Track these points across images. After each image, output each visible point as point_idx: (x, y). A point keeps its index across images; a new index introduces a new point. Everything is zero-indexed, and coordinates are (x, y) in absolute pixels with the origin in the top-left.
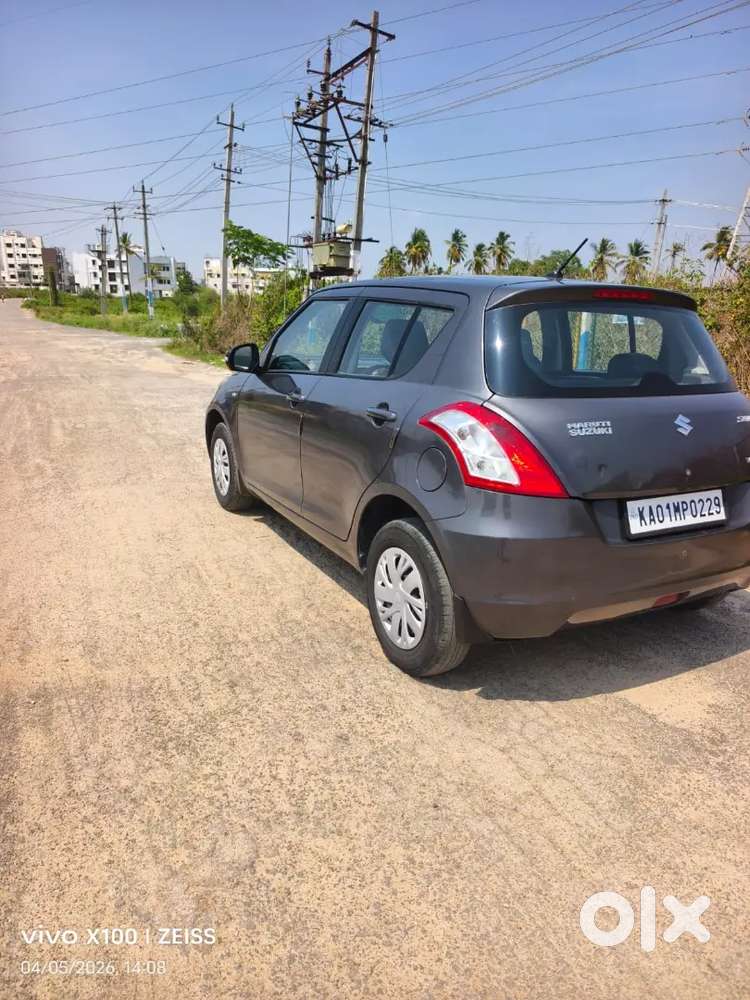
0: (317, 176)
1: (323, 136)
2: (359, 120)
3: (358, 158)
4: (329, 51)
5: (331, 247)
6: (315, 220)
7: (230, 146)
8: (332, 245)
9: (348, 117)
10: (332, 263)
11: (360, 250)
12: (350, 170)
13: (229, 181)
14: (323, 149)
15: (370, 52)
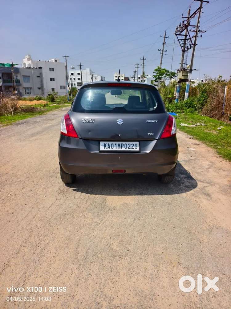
0: (182, 50)
1: (186, 37)
2: (194, 31)
3: (193, 43)
4: (190, 10)
5: (183, 73)
6: (181, 65)
7: (164, 44)
8: (183, 72)
9: (190, 31)
10: (183, 78)
11: (191, 73)
12: (190, 48)
13: (163, 54)
14: (185, 42)
15: (200, 8)
